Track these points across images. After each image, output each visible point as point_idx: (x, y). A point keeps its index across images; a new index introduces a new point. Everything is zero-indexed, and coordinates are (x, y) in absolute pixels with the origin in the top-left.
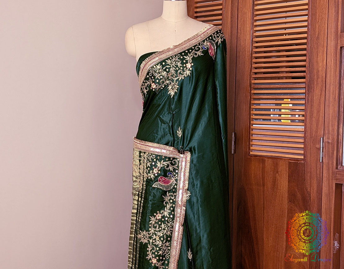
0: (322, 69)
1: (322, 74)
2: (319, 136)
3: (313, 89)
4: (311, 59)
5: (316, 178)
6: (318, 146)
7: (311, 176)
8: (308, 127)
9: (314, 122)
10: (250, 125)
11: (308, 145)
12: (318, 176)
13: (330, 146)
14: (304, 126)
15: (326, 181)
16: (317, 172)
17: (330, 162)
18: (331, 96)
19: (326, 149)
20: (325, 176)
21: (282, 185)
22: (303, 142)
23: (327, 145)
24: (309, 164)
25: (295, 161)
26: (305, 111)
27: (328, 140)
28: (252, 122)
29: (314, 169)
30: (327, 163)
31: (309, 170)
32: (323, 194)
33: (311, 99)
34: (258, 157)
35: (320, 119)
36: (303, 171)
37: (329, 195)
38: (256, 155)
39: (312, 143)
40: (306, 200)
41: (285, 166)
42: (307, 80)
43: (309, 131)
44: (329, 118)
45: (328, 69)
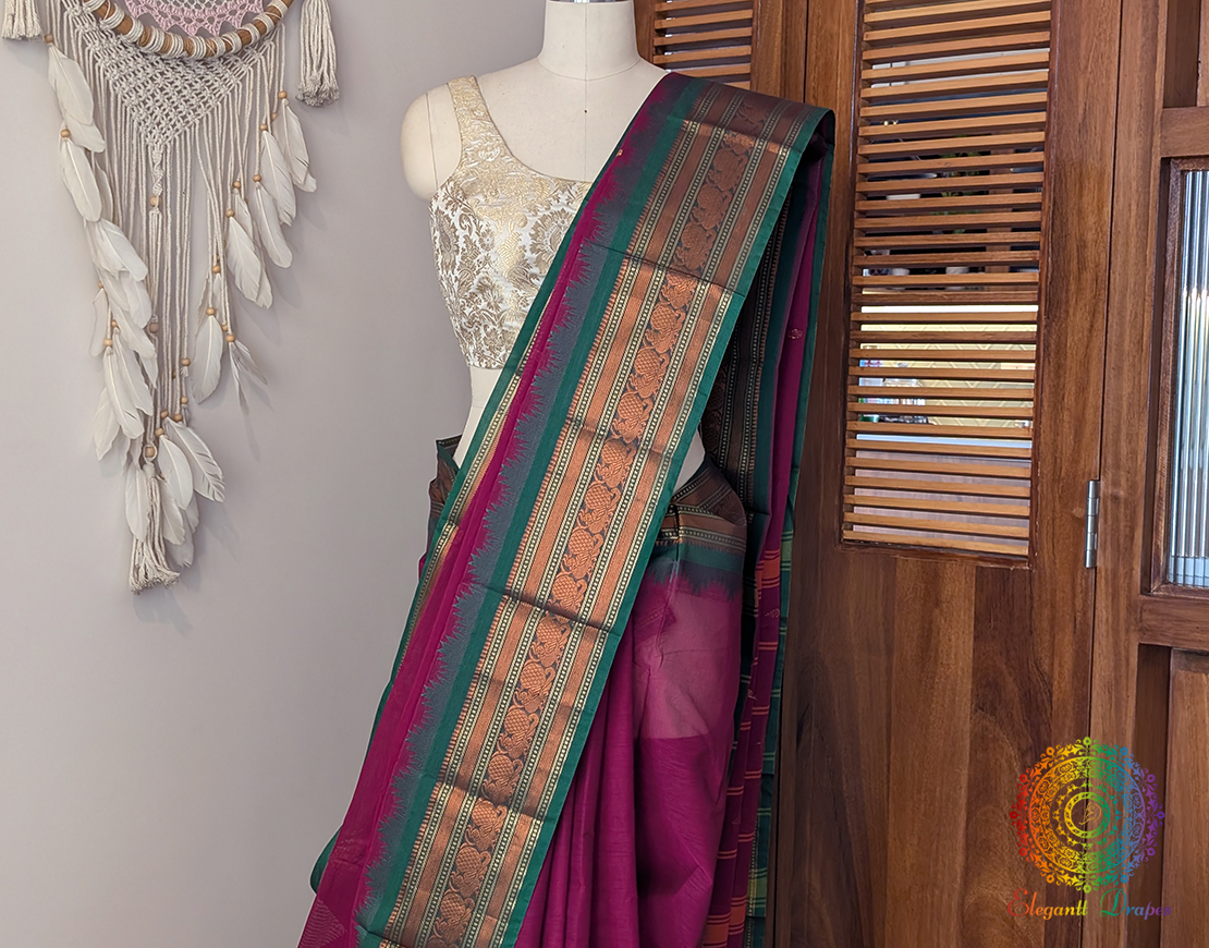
0: (1095, 236)
1: (1096, 254)
2: (1084, 475)
3: (1064, 306)
4: (1058, 200)
5: (1071, 625)
6: (1077, 512)
7: (1053, 618)
8: (1046, 443)
9: (1065, 424)
10: (845, 434)
11: (1047, 506)
12: (1078, 619)
13: (1122, 510)
14: (1030, 439)
15: (1105, 634)
16: (1074, 604)
17: (1121, 568)
18: (1128, 332)
19: (1106, 521)
20: (1104, 619)
21: (953, 650)
22: (1028, 495)
23: (1109, 508)
24: (1048, 574)
25: (998, 563)
26: (1037, 386)
27: (1115, 491)
28: (851, 425)
29: (1064, 592)
30: (1109, 573)
31: (1049, 597)
32: (1096, 681)
33: (1058, 345)
34: (870, 550)
35: (1087, 417)
36: (1028, 599)
37: (1115, 686)
38: (865, 542)
39: (1057, 499)
40: (1035, 705)
41: (964, 581)
42: (1045, 277)
43: (1049, 456)
44: (1117, 411)
45: (1117, 236)
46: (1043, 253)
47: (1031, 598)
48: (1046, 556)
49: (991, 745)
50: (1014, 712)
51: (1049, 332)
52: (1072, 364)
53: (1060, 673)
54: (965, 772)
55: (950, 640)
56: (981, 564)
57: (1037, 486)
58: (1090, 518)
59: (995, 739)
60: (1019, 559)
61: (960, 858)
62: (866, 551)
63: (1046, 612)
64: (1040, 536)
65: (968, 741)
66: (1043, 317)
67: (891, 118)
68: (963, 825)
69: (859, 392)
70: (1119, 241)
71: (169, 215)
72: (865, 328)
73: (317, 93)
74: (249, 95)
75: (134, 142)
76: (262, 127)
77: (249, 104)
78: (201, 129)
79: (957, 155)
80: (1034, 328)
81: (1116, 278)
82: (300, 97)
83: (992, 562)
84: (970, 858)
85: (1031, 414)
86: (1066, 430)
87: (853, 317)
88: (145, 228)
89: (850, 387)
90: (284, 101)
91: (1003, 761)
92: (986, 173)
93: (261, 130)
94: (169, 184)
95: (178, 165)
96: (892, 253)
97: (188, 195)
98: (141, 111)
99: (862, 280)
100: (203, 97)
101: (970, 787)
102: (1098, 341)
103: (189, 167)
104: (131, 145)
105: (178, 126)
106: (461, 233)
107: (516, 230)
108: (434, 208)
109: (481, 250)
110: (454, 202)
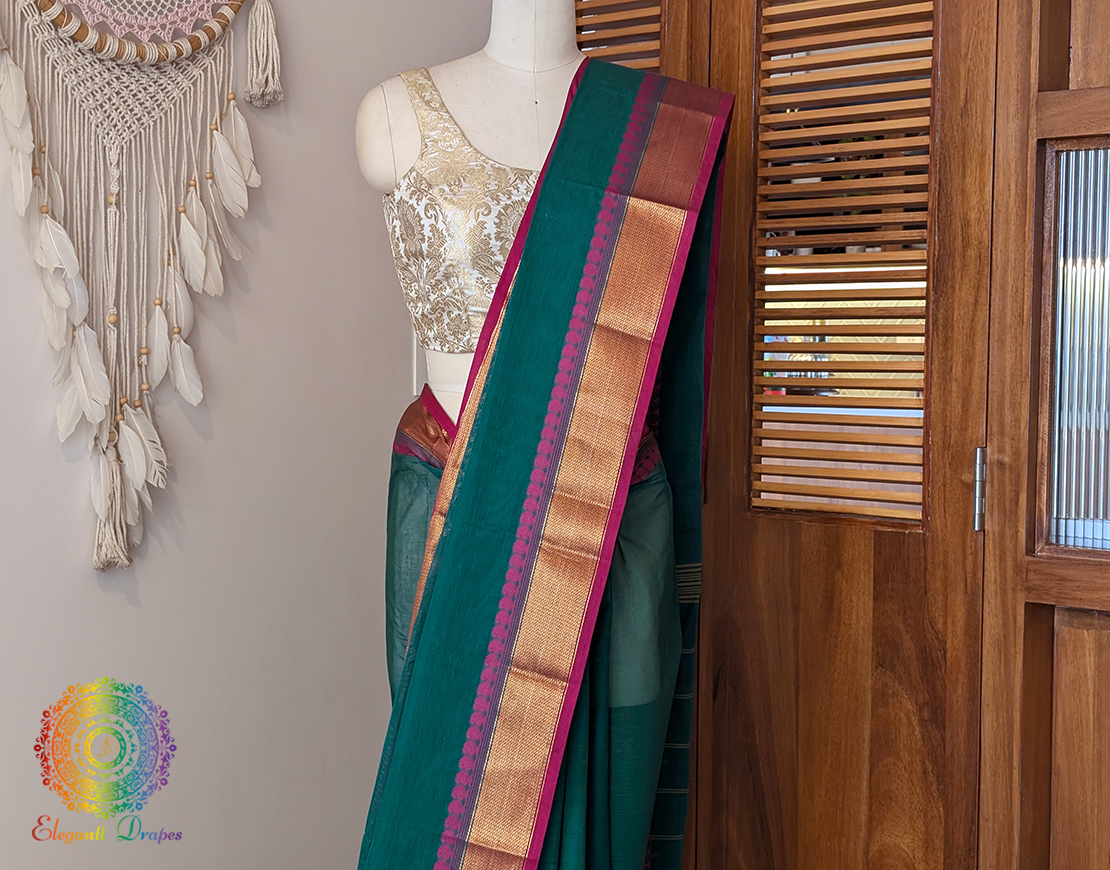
0: (977, 215)
1: (979, 232)
2: (971, 442)
3: (950, 283)
4: (943, 182)
5: (962, 586)
6: (966, 477)
7: (946, 579)
8: (936, 413)
9: (954, 395)
10: (753, 406)
11: (938, 472)
12: (969, 579)
13: (1007, 475)
14: (921, 409)
15: (993, 593)
16: (964, 565)
17: (1008, 530)
18: (1009, 306)
19: (992, 486)
20: (993, 579)
21: (855, 610)
22: (921, 462)
23: (995, 474)
24: (940, 538)
25: (895, 527)
26: (927, 358)
27: (1001, 457)
28: (757, 398)
29: (955, 553)
30: (997, 534)
31: (941, 559)
32: (987, 639)
33: (946, 319)
34: (777, 516)
35: (973, 387)
36: (922, 561)
37: (1004, 643)
38: (772, 508)
39: (947, 465)
40: (930, 661)
41: (863, 545)
42: (932, 255)
43: (940, 425)
44: (1001, 381)
45: (998, 215)
46: (930, 232)
47: (926, 561)
48: (938, 521)
49: (891, 701)
50: (912, 669)
51: (937, 307)
52: (958, 337)
53: (953, 631)
54: (867, 726)
55: (851, 601)
56: (879, 528)
57: (929, 453)
58: (978, 483)
59: (894, 695)
60: (913, 522)
61: (864, 808)
62: (773, 517)
63: (940, 573)
64: (932, 499)
65: (870, 697)
66: (932, 293)
67: (792, 106)
68: (866, 776)
69: (764, 367)
70: (1000, 220)
71: (125, 212)
72: (768, 305)
73: (263, 95)
74: (200, 97)
75: (92, 143)
76: (213, 127)
77: (200, 106)
78: (155, 130)
79: (854, 140)
80: (922, 303)
81: (998, 255)
82: (248, 99)
83: (888, 526)
84: (874, 807)
85: (922, 385)
86: (954, 399)
87: (758, 295)
88: (103, 224)
89: (755, 362)
90: (232, 102)
91: (903, 715)
92: (880, 156)
93: (212, 130)
94: (125, 183)
95: (134, 164)
96: (797, 233)
97: (144, 192)
98: (99, 115)
99: (765, 260)
100: (157, 100)
101: (871, 740)
102: (982, 315)
103: (144, 166)
104: (89, 146)
105: (134, 127)
106: (426, 222)
107: (481, 219)
108: (397, 198)
109: (448, 238)
110: (418, 192)
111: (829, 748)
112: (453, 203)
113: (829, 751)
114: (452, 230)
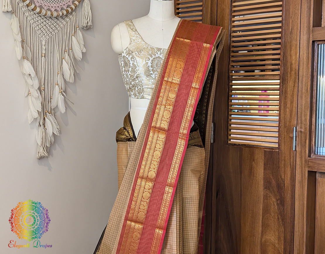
0: (295, 62)
1: (295, 66)
2: (292, 126)
3: (287, 80)
4: (285, 52)
5: (290, 166)
6: (291, 135)
7: (285, 164)
8: (282, 117)
9: (288, 112)
10: (229, 115)
11: (283, 134)
12: (292, 164)
13: (303, 135)
14: (278, 116)
15: (299, 168)
16: (290, 160)
17: (303, 150)
18: (304, 87)
19: (299, 138)
20: (298, 164)
21: (258, 172)
22: (278, 131)
23: (299, 134)
24: (283, 152)
25: (270, 149)
26: (280, 102)
27: (301, 130)
28: (230, 113)
29: (288, 157)
30: (300, 152)
31: (284, 158)
32: (296, 181)
33: (285, 91)
35: (293, 110)
36: (278, 159)
37: (302, 182)
38: (234, 144)
39: (285, 132)
40: (280, 187)
41: (261, 154)
42: (281, 73)
43: (283, 121)
44: (301, 108)
45: (301, 62)
46: (281, 66)
47: (279, 159)
48: (283, 147)
49: (269, 198)
50: (275, 189)
51: (283, 87)
52: (289, 96)
53: (287, 178)
54: (262, 205)
55: (257, 170)
56: (265, 149)
57: (280, 129)
58: (294, 137)
59: (270, 197)
60: (275, 148)
61: (260, 229)
62: (235, 146)
63: (283, 162)
64: (281, 142)
65: (262, 197)
66: (281, 83)
67: (239, 31)
68: (261, 220)
69: (232, 104)
71: (47, 59)
72: (233, 87)
73: (87, 26)
74: (69, 26)
75: (38, 39)
76: (72, 35)
77: (69, 29)
78: (56, 36)
79: (257, 41)
80: (279, 86)
81: (301, 73)
82: (82, 27)
83: (268, 149)
84: (263, 229)
85: (278, 109)
86: (288, 114)
87: (230, 84)
88: (40, 62)
89: (229, 103)
90: (78, 28)
91: (272, 202)
92: (265, 45)
93: (72, 36)
94: (47, 50)
95: (49, 45)
96: (240, 67)
97: (52, 53)
98: (39, 31)
99: (232, 74)
100: (56, 27)
101: (263, 209)
102: (296, 90)
103: (52, 46)
104: (37, 40)
105: (49, 35)
106: (131, 62)
107: (147, 61)
108: (123, 55)
109: (137, 67)
110: (129, 54)
111: (250, 212)
112: (139, 57)
113: (250, 213)
114: (138, 64)
